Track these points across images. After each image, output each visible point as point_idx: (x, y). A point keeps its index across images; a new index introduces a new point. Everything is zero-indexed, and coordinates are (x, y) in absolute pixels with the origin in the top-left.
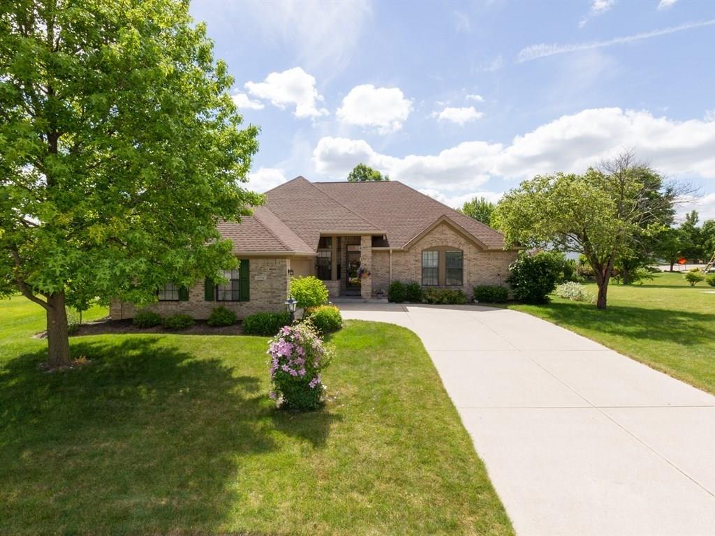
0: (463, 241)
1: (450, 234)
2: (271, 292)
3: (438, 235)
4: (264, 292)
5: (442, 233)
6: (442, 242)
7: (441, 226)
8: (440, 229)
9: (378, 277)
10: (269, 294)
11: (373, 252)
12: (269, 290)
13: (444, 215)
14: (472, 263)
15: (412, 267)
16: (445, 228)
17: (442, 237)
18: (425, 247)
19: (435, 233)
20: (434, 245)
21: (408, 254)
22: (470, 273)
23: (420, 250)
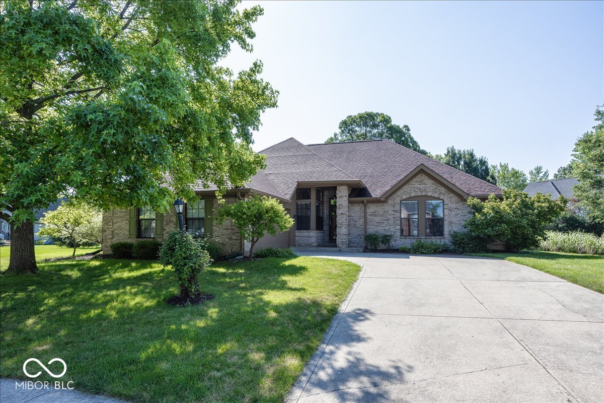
0: (443, 190)
1: (429, 183)
2: (230, 229)
3: (417, 185)
4: (224, 229)
5: (421, 182)
6: (422, 192)
7: (419, 176)
8: (420, 177)
9: (356, 227)
10: (229, 231)
11: (350, 202)
12: (229, 227)
13: (422, 164)
14: (453, 213)
15: (390, 217)
16: (423, 177)
17: (421, 186)
18: (404, 197)
19: (414, 183)
20: (413, 195)
21: (385, 204)
22: (451, 223)
23: (398, 200)
